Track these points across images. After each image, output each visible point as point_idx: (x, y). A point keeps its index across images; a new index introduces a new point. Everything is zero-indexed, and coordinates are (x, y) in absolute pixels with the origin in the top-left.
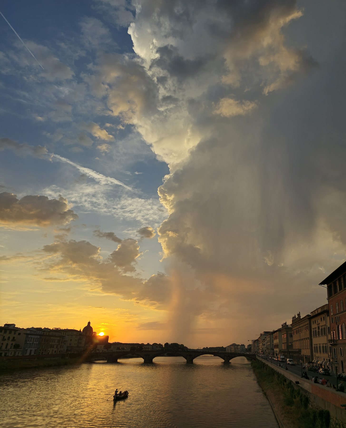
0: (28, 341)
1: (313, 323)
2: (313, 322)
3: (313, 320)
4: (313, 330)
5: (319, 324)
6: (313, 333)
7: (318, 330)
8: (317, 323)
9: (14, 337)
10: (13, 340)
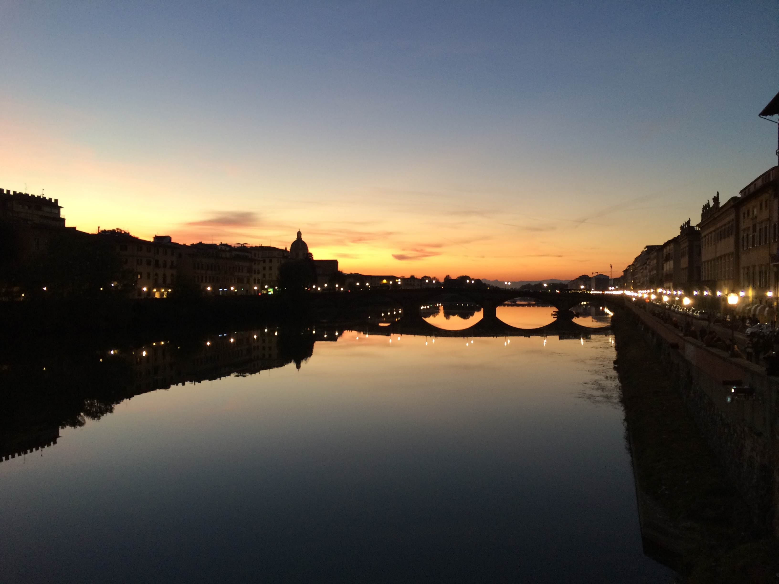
1: (744, 217)
2: (744, 214)
3: (744, 209)
4: (742, 234)
5: (756, 217)
6: (741, 241)
7: (753, 232)
8: (751, 216)
9: (172, 262)
10: (172, 267)
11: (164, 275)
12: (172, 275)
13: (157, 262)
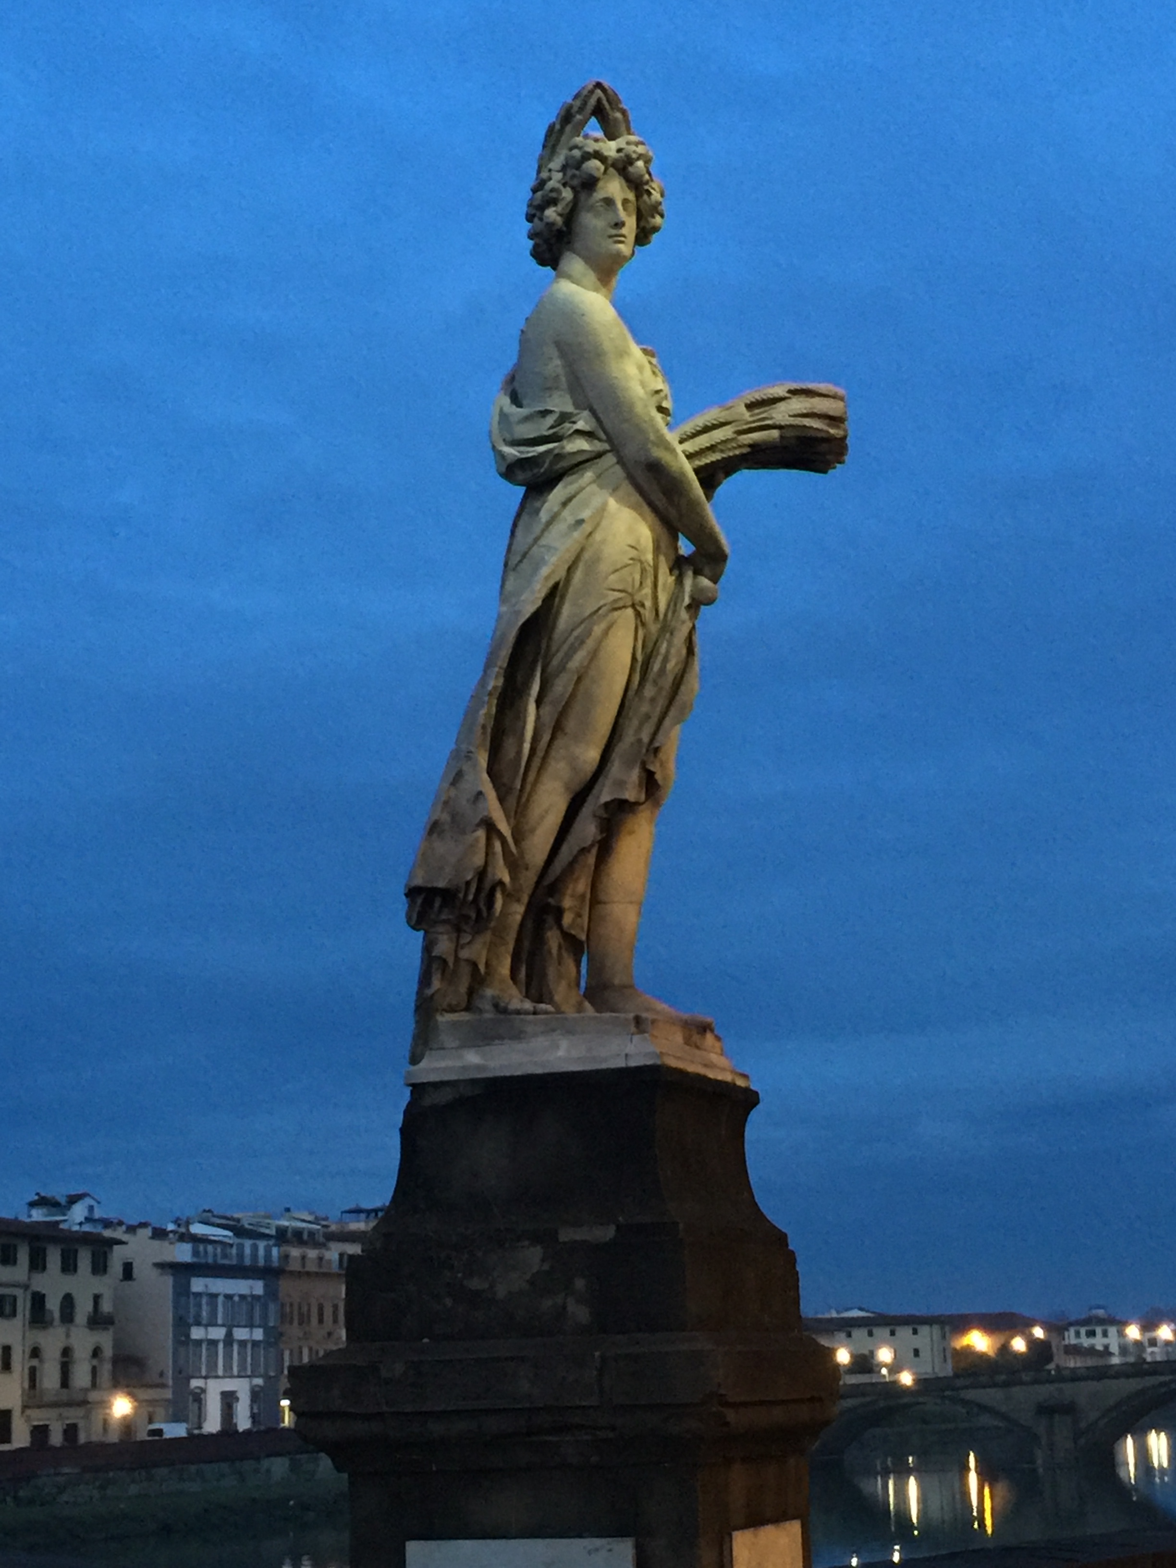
0: (198, 1324)
9: (97, 1298)
10: (97, 1321)
11: (66, 1352)
12: (96, 1353)
13: (38, 1300)
